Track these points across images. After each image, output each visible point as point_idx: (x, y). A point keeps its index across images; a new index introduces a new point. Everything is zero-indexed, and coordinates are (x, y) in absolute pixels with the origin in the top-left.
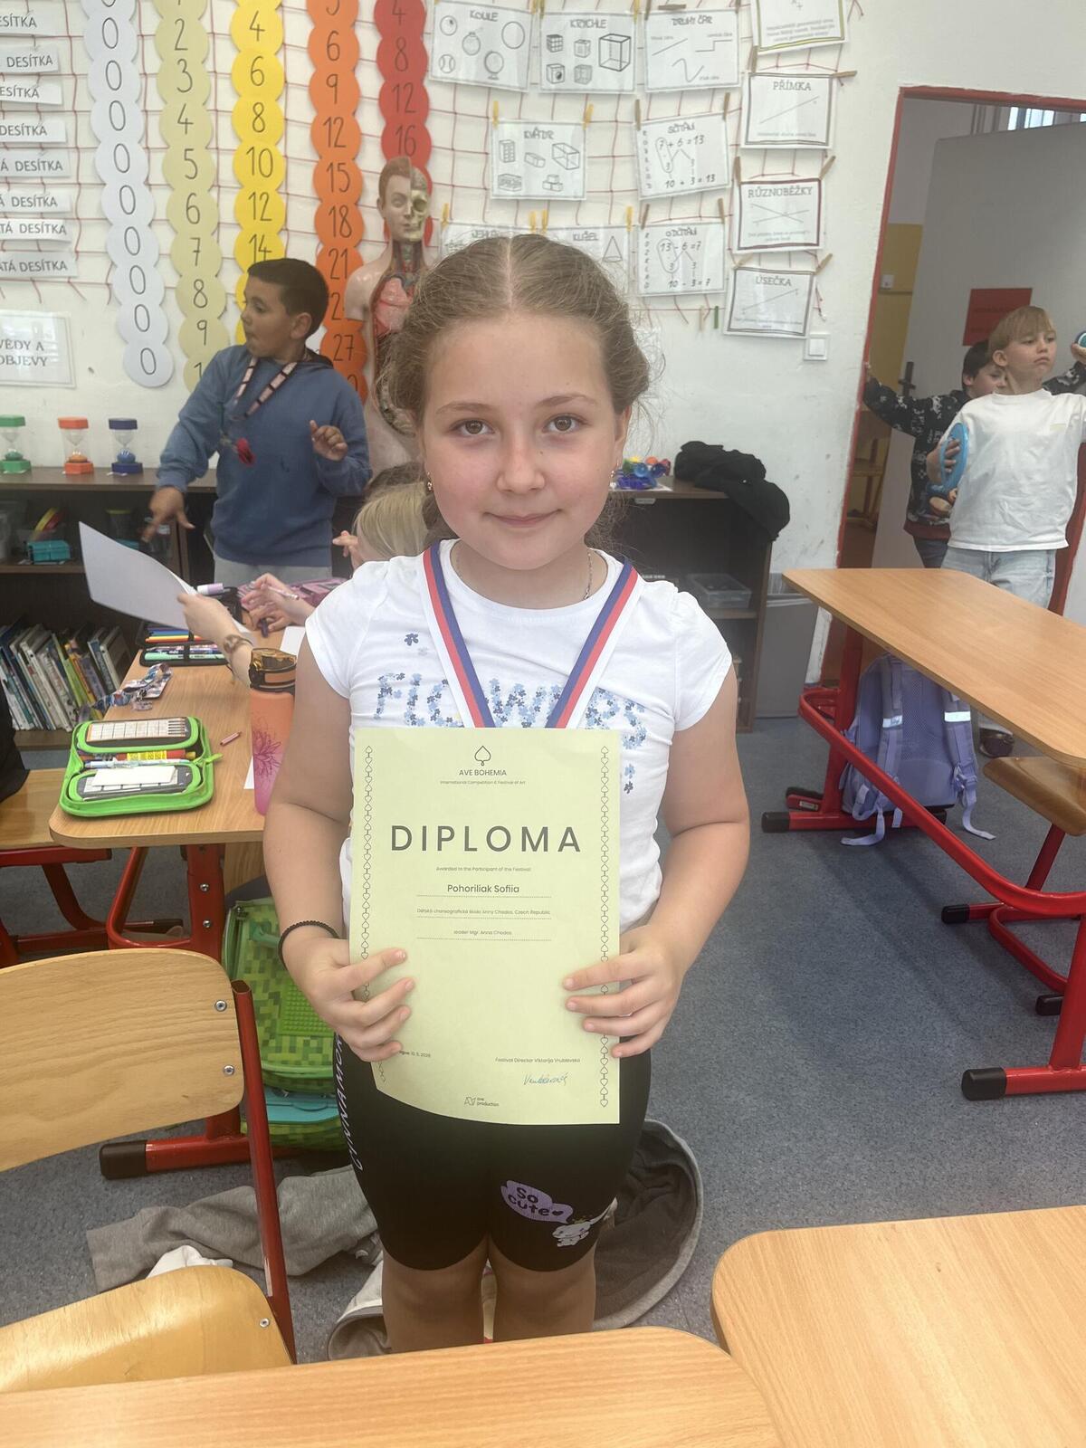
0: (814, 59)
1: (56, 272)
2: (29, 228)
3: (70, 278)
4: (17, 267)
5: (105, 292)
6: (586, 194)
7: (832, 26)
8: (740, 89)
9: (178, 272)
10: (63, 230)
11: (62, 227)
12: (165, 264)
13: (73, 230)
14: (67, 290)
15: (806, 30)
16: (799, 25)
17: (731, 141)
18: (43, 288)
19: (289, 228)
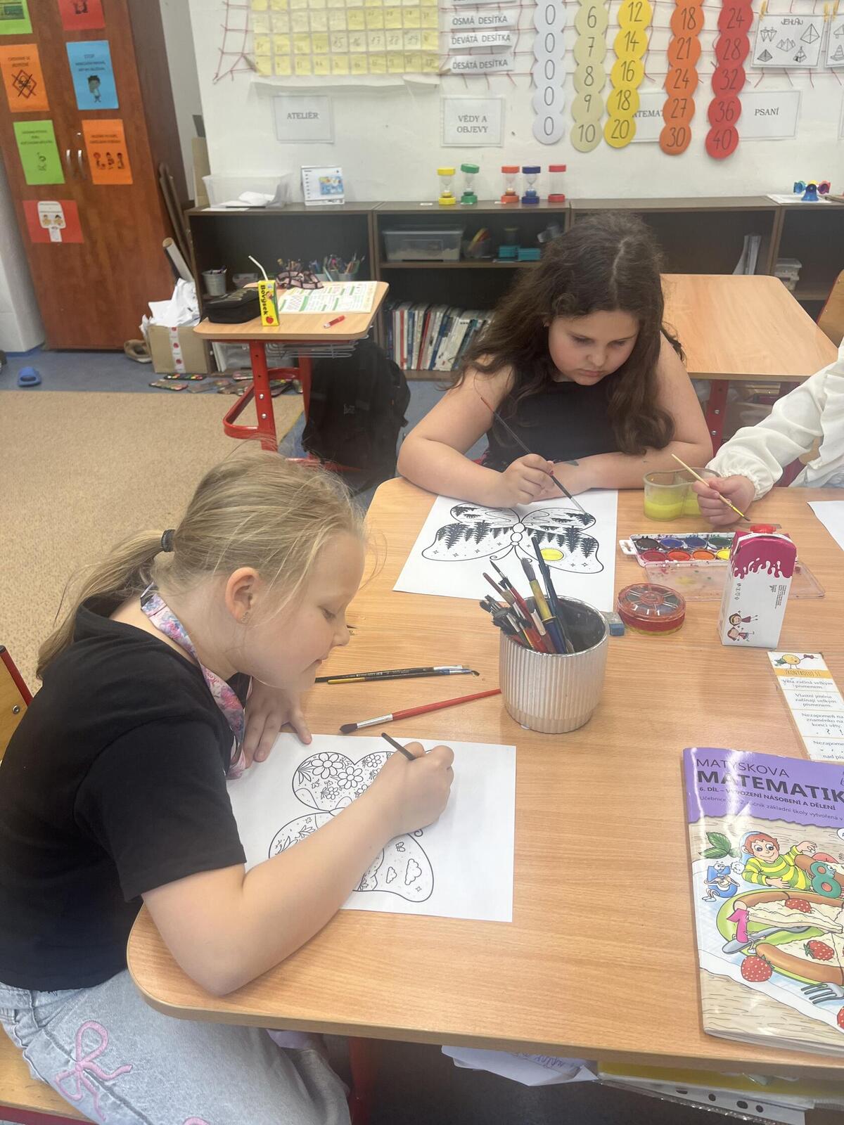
1: (499, 68)
2: (488, 38)
3: (508, 71)
4: (478, 66)
5: (529, 78)
9: (576, 62)
10: (508, 38)
11: (508, 36)
12: (569, 56)
13: (514, 38)
14: (506, 78)
18: (491, 79)
19: (654, 25)
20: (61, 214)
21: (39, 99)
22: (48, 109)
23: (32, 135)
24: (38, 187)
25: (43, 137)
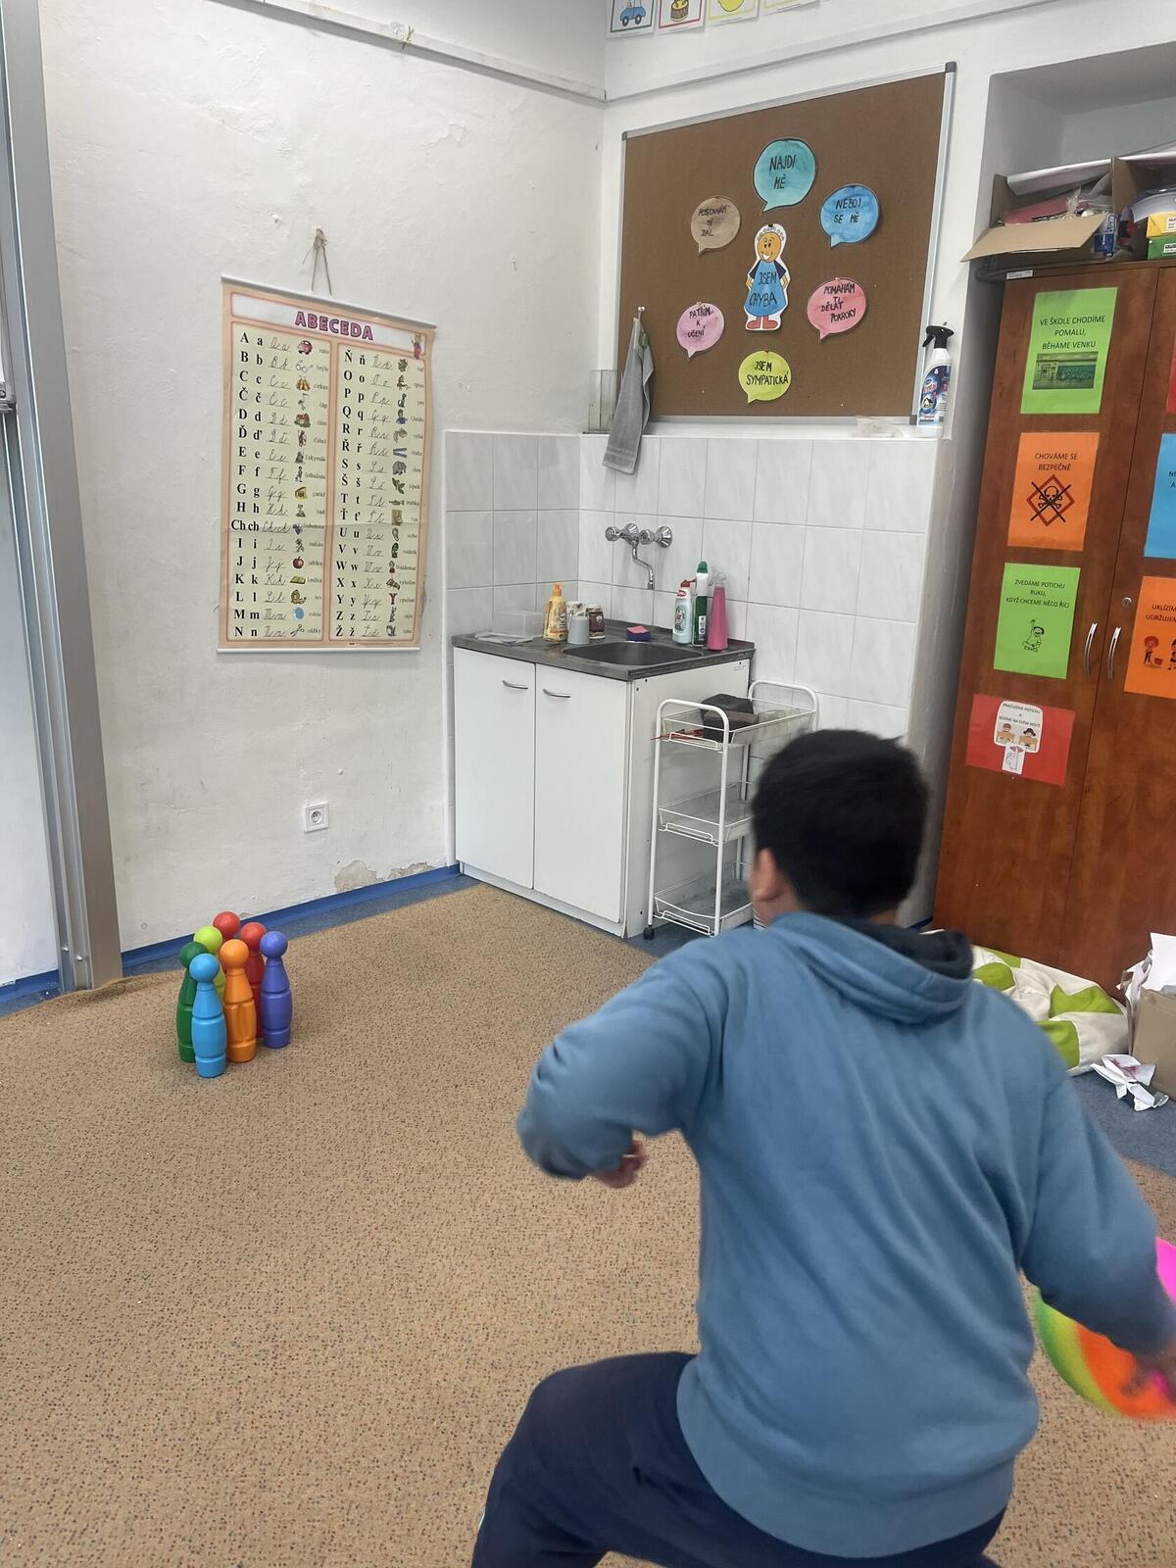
20: (1038, 731)
21: (1071, 529)
22: (1081, 549)
23: (1031, 587)
24: (1010, 677)
25: (1052, 594)
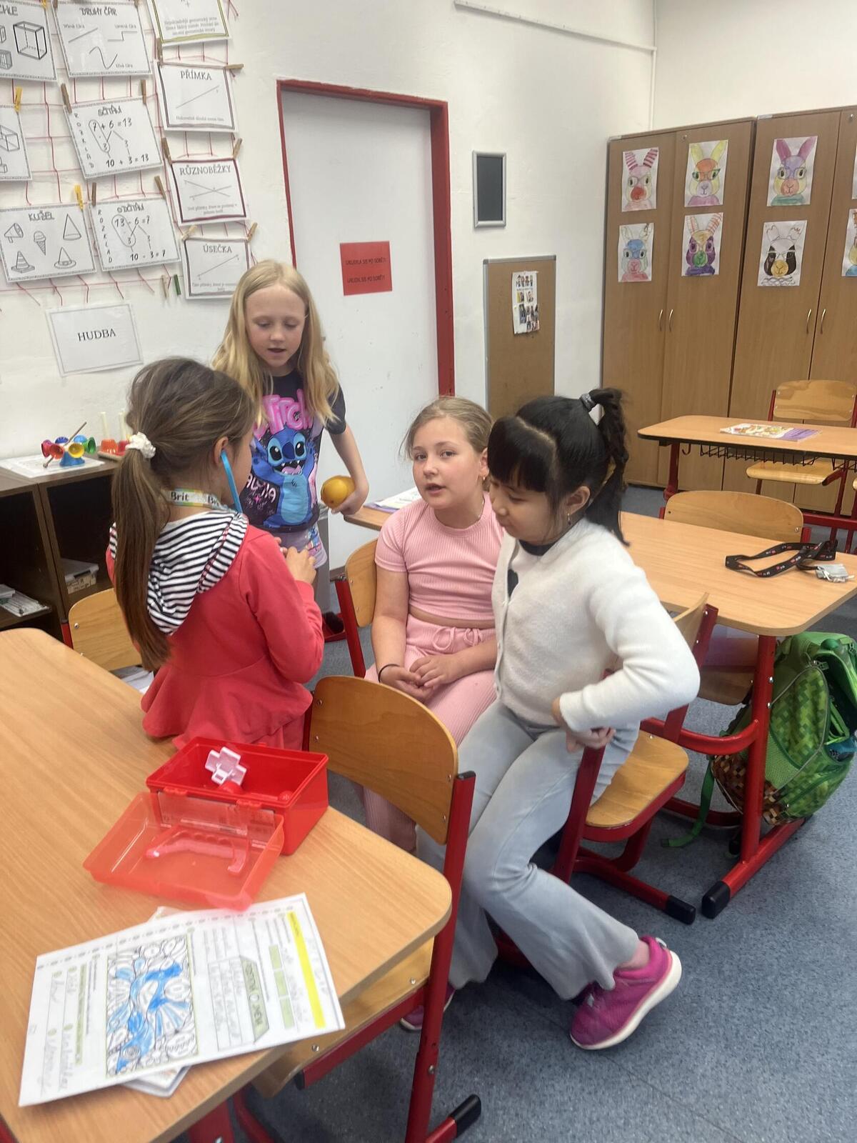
0: (208, 52)
6: (31, 175)
7: (216, 24)
8: (153, 77)
15: (197, 25)
16: (191, 21)
17: (155, 124)
